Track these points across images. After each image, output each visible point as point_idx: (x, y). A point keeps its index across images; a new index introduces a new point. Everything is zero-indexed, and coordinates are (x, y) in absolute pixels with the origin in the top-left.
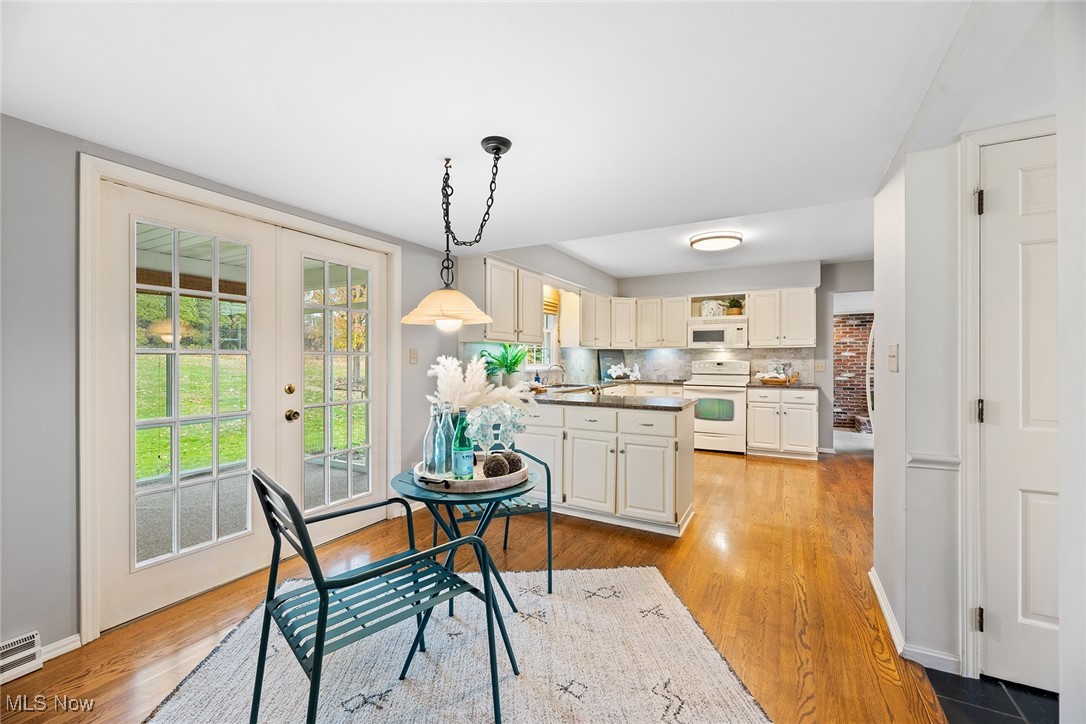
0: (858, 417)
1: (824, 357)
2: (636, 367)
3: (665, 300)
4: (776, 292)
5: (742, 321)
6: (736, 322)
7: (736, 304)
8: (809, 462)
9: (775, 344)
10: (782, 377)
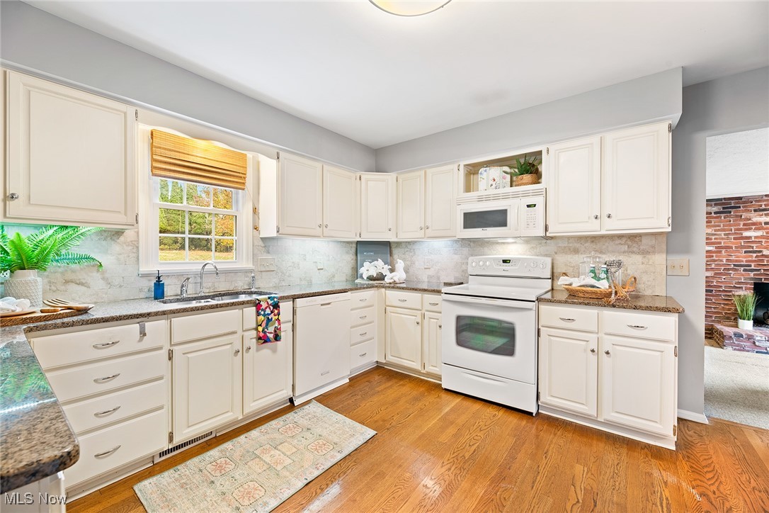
0: (719, 327)
1: (687, 249)
2: (400, 265)
3: (429, 171)
4: (595, 139)
5: (536, 194)
6: (526, 195)
7: (529, 168)
8: (659, 449)
9: (593, 228)
10: (604, 285)
